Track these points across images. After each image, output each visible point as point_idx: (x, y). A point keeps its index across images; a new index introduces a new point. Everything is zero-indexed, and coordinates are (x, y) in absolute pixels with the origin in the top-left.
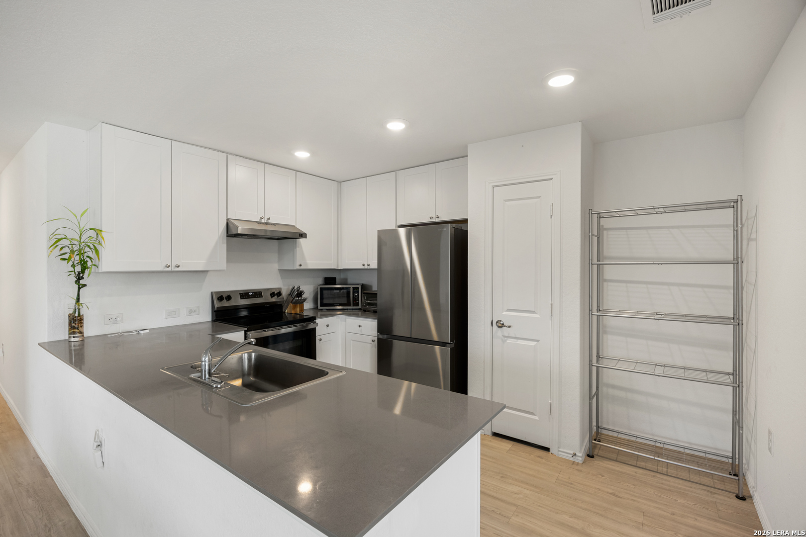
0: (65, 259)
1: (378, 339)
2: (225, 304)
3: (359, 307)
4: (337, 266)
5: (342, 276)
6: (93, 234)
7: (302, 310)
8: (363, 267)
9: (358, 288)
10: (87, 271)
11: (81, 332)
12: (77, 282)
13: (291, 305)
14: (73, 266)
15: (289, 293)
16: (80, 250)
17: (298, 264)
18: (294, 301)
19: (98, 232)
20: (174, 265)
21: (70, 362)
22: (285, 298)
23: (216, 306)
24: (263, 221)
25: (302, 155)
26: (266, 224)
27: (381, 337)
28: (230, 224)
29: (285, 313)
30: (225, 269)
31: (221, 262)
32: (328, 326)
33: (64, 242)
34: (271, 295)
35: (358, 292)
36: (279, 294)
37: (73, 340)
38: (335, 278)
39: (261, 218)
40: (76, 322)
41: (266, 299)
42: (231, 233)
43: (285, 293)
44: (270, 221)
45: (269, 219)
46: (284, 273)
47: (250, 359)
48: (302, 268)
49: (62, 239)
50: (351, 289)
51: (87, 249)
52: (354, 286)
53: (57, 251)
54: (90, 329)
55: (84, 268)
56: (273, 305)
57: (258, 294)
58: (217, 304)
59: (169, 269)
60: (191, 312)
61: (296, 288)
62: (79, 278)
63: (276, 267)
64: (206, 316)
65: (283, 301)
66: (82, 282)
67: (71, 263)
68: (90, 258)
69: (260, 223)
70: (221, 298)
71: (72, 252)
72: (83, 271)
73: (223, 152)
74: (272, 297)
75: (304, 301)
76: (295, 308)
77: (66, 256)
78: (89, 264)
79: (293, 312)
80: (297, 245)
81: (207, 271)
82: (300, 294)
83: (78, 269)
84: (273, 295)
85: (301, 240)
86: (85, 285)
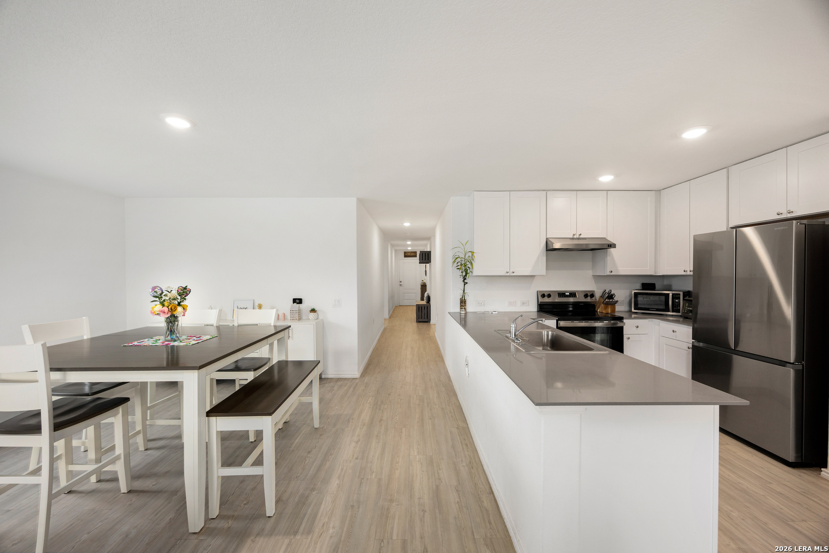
0: (458, 269)
1: (693, 346)
2: (546, 300)
3: (680, 314)
4: (655, 272)
5: (666, 282)
6: (470, 254)
7: (614, 310)
8: (684, 273)
9: (679, 294)
10: (468, 275)
11: (465, 309)
12: (464, 281)
13: (603, 305)
14: (462, 272)
15: (601, 295)
16: (465, 263)
17: (609, 270)
18: (605, 302)
19: (472, 253)
20: (511, 271)
21: (461, 324)
22: (597, 299)
23: (540, 301)
24: (575, 237)
25: (606, 179)
26: (578, 239)
27: (696, 344)
28: (548, 241)
29: (597, 312)
30: (545, 274)
31: (541, 270)
32: (637, 327)
33: (459, 260)
34: (584, 296)
35: (679, 298)
36: (592, 296)
37: (462, 312)
38: (654, 284)
39: (574, 235)
40: (463, 302)
41: (580, 298)
42: (549, 249)
43: (598, 295)
44: (581, 236)
45: (581, 235)
46: (597, 278)
47: (548, 336)
48: (612, 274)
49: (457, 258)
50: (671, 295)
51: (468, 263)
52: (674, 292)
53: (455, 264)
54: (470, 308)
55: (466, 274)
56: (586, 304)
57: (573, 294)
58: (541, 300)
59: (508, 274)
60: (523, 303)
61: (607, 291)
62: (465, 279)
63: (590, 273)
64: (533, 308)
65: (596, 302)
66: (465, 281)
67: (461, 271)
68: (469, 268)
69: (573, 239)
70: (543, 296)
71: (461, 265)
72: (466, 275)
73: (544, 191)
74: (585, 298)
75: (616, 303)
76: (606, 308)
77: (459, 267)
78: (469, 271)
79: (604, 312)
80: (608, 254)
81: (534, 276)
82: (611, 296)
83: (464, 274)
84: (586, 296)
85: (612, 250)
86: (467, 283)
